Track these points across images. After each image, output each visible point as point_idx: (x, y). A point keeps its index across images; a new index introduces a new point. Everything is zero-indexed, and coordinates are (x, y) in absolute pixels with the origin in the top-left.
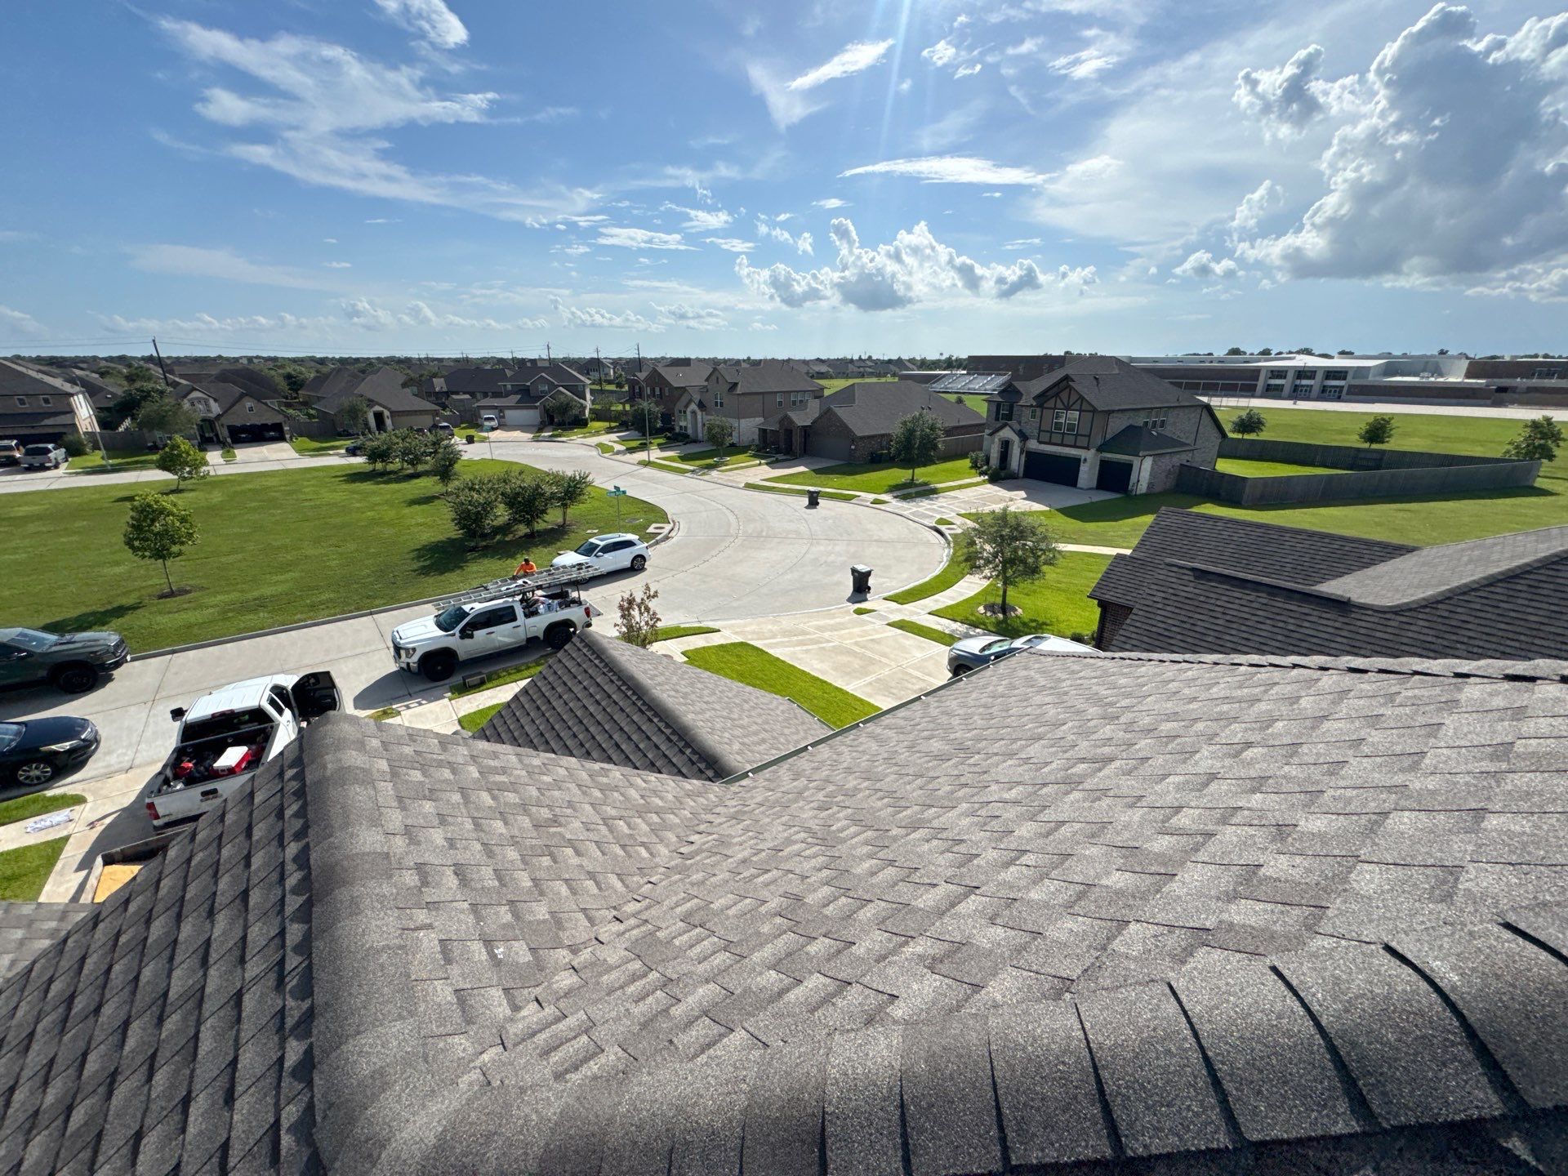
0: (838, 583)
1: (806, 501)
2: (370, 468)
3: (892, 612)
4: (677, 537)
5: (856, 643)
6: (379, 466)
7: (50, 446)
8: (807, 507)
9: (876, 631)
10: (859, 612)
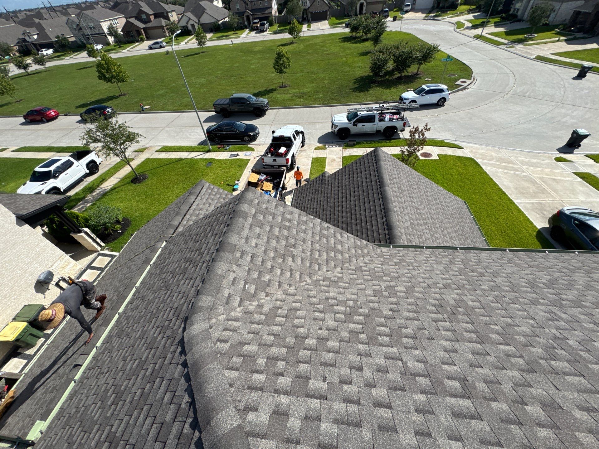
0: (557, 137)
1: (576, 72)
2: (350, 35)
3: (585, 165)
4: (471, 89)
5: (541, 179)
6: (354, 34)
7: (265, 22)
8: (574, 79)
9: (562, 175)
10: (558, 160)
